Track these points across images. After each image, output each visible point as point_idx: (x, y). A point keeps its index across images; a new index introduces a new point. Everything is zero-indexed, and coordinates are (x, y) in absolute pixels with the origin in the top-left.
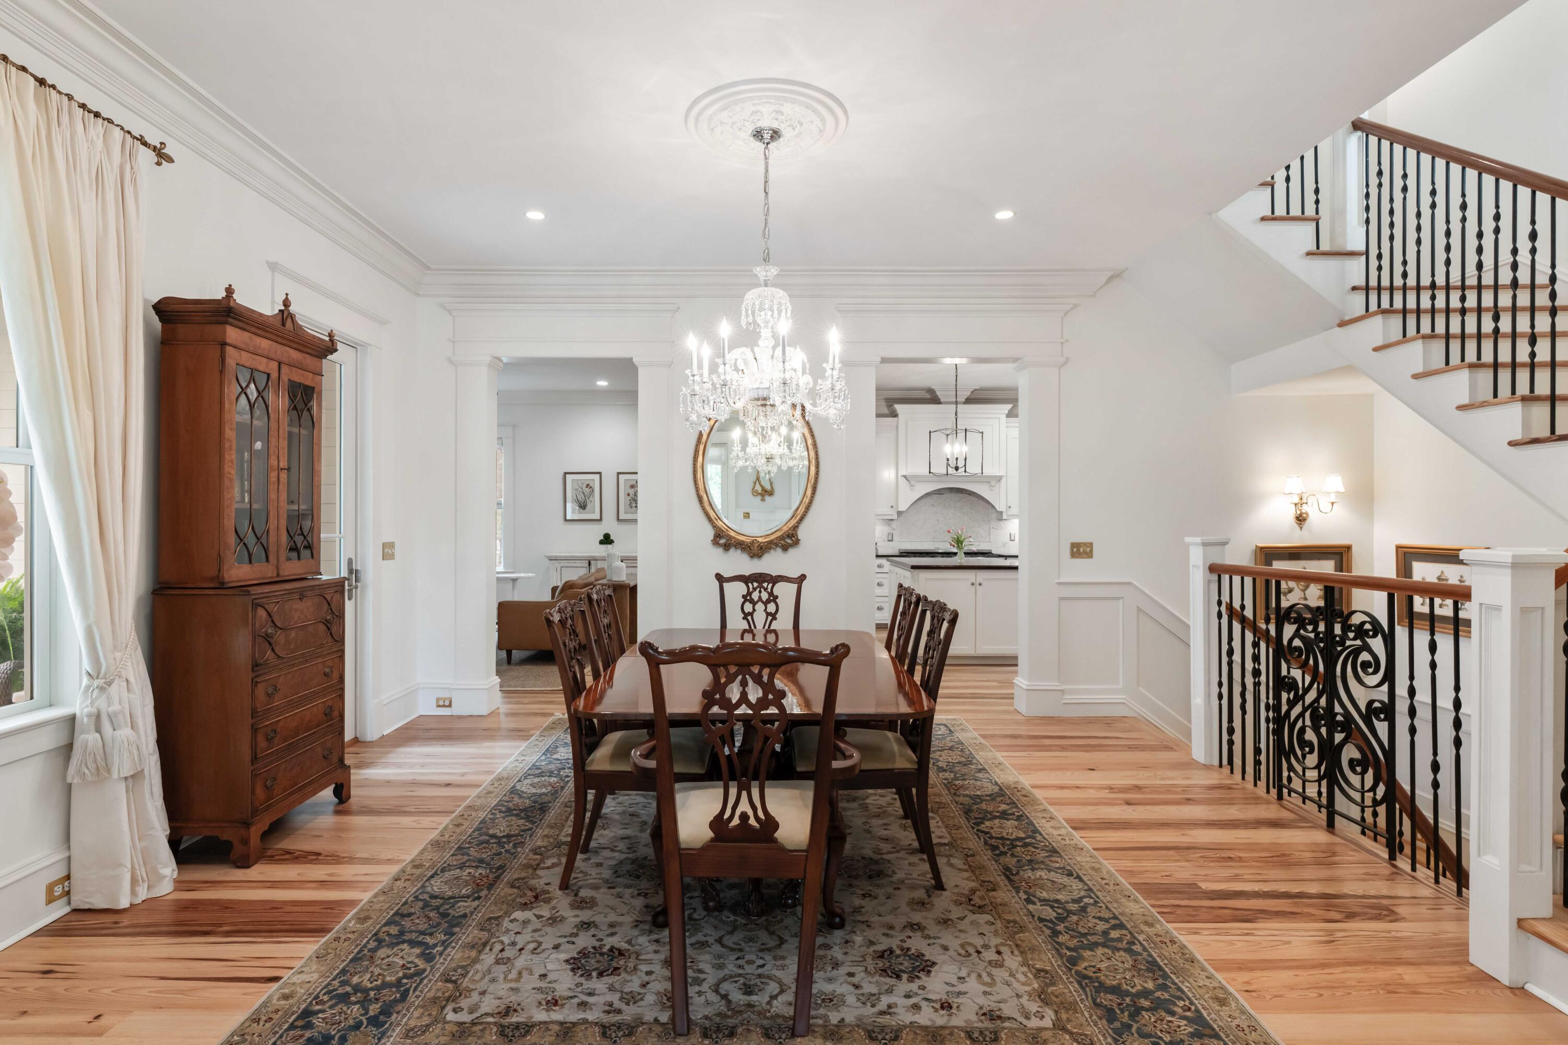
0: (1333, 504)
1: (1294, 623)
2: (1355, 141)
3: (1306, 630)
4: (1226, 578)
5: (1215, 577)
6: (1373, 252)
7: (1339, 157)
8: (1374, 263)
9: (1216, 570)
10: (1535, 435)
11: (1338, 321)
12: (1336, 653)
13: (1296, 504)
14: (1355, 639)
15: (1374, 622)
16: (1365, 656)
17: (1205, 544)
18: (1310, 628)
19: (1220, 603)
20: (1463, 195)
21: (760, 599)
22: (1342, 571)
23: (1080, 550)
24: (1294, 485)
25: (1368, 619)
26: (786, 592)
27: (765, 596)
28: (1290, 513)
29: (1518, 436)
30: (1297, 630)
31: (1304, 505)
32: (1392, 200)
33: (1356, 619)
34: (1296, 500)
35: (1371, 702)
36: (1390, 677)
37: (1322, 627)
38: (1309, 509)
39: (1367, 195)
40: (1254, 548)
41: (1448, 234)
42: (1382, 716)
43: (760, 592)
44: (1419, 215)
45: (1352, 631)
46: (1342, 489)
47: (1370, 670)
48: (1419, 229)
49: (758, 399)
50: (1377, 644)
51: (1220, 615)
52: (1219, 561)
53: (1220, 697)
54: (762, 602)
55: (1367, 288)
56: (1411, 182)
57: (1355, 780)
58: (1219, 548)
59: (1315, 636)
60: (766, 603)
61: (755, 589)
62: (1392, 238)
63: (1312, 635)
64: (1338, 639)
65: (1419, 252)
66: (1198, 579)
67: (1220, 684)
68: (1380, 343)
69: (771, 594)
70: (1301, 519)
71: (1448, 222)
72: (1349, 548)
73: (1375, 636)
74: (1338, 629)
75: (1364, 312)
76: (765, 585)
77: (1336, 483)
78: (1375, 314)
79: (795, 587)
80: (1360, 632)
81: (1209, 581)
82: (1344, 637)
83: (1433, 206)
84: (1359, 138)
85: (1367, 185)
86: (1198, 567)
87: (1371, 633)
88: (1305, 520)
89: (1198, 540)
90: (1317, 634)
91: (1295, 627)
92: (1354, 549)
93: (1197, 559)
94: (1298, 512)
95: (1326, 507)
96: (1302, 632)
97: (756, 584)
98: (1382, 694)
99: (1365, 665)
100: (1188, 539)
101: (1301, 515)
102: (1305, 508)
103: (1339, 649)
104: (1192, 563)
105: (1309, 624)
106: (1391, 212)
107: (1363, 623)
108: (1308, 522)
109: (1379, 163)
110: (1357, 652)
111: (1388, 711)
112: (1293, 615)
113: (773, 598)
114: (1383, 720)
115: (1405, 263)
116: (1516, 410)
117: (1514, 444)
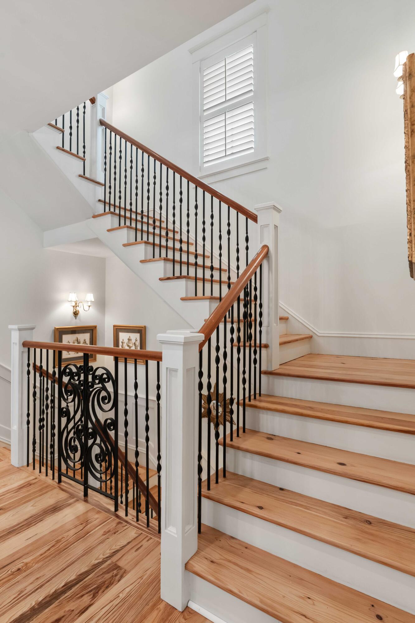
0: (89, 306)
1: (68, 376)
2: (101, 129)
3: (74, 379)
4: (32, 350)
5: (26, 349)
6: (108, 185)
7: (94, 136)
8: (108, 190)
9: (26, 344)
10: (168, 276)
11: (92, 215)
12: (89, 392)
13: (73, 307)
14: (99, 384)
15: (108, 373)
16: (103, 394)
17: (20, 330)
18: (76, 378)
19: (29, 365)
20: (143, 165)
22: (93, 345)
24: (73, 297)
25: (105, 372)
28: (71, 311)
29: (162, 276)
30: (70, 380)
31: (77, 307)
32: (115, 162)
33: (99, 372)
34: (74, 304)
35: (106, 420)
36: (115, 405)
37: (82, 378)
38: (80, 309)
39: (105, 157)
40: (54, 329)
41: (137, 181)
42: (112, 427)
44: (126, 171)
45: (97, 379)
46: (93, 300)
47: (106, 401)
48: (126, 177)
50: (109, 386)
51: (29, 373)
52: (29, 339)
53: (28, 422)
55: (105, 202)
56: (123, 155)
57: (97, 466)
58: (29, 331)
59: (79, 382)
62: (115, 179)
63: (77, 382)
64: (90, 384)
65: (125, 188)
66: (16, 351)
67: (28, 415)
68: (110, 228)
70: (76, 314)
71: (137, 176)
72: (95, 327)
73: (108, 381)
74: (90, 378)
75: (103, 212)
77: (90, 297)
78: (108, 213)
80: (102, 380)
81: (23, 352)
82: (93, 383)
83: (131, 167)
84: (102, 129)
85: (105, 153)
86: (16, 344)
87: (107, 380)
88: (77, 314)
89: (16, 327)
90: (80, 382)
91: (69, 377)
92: (97, 327)
93: (16, 338)
94: (75, 310)
95: (86, 308)
96: (72, 380)
98: (112, 415)
99: (104, 398)
100: (10, 327)
101: (76, 312)
102: (78, 309)
103: (91, 390)
104: (12, 341)
105: (76, 376)
106: (115, 167)
107: (103, 374)
108: (79, 315)
109: (111, 143)
110: (99, 392)
111: (114, 424)
112: (68, 370)
114: (113, 430)
115: (120, 192)
116: (161, 264)
117: (161, 279)
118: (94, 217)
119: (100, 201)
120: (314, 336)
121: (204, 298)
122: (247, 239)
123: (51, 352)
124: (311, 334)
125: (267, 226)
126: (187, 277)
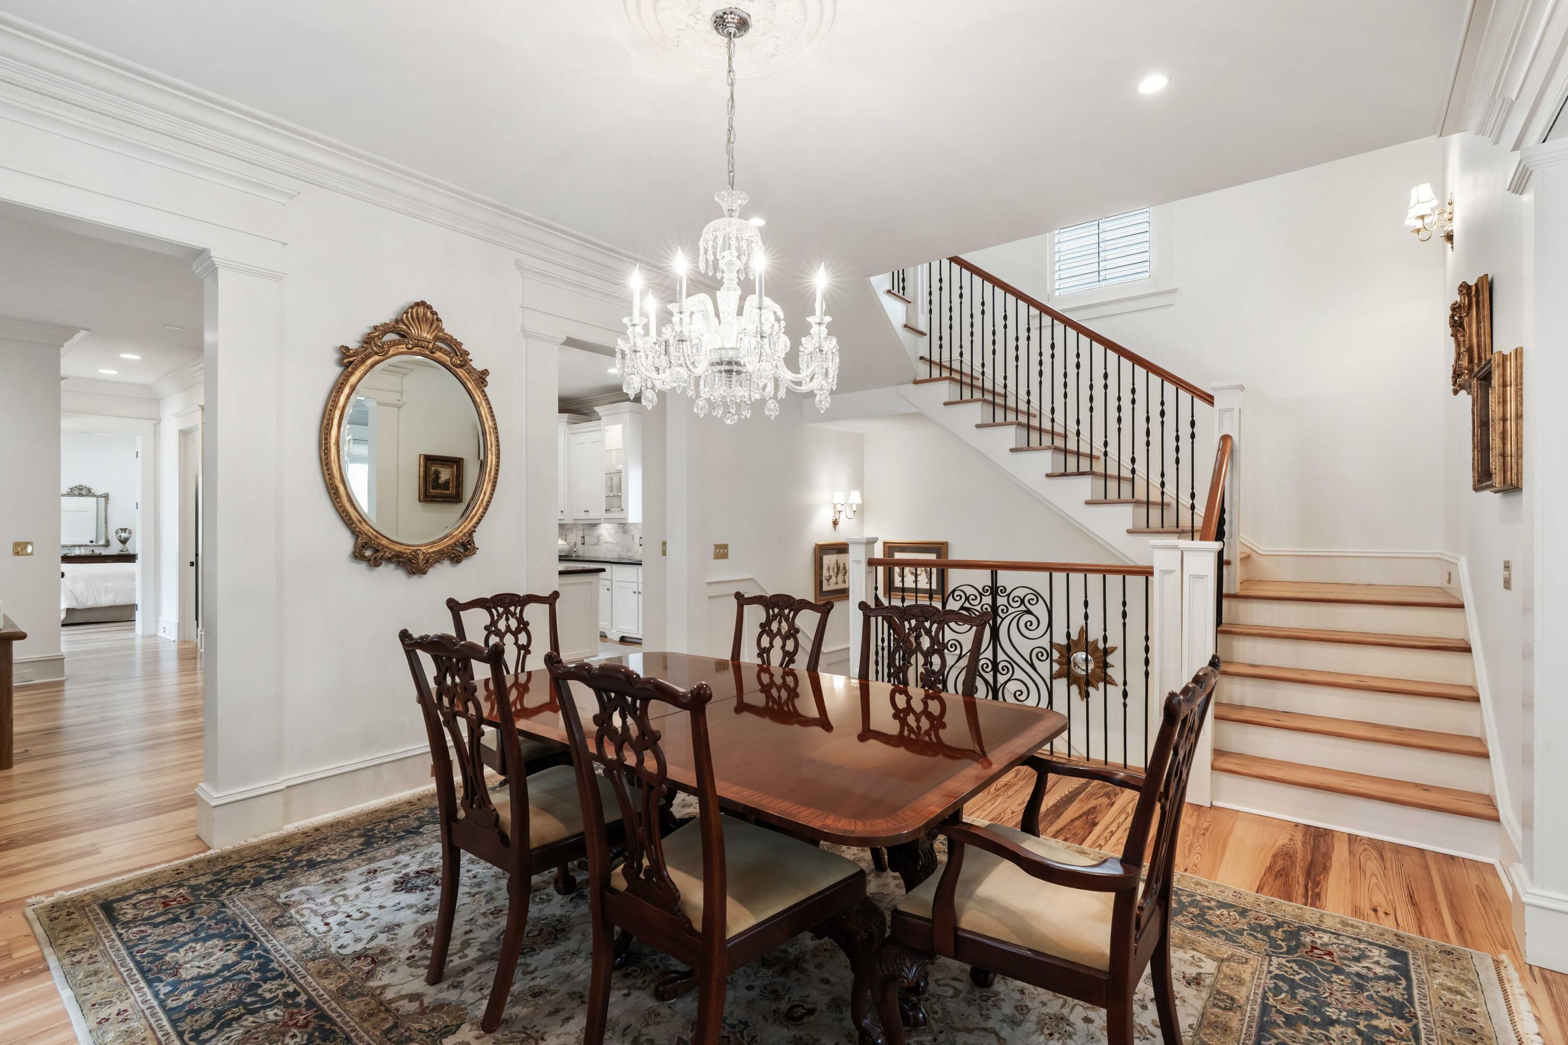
0: (854, 512)
5: (872, 569)
6: (936, 335)
8: (936, 343)
9: (874, 563)
11: (909, 381)
12: (998, 623)
14: (1019, 607)
15: (1036, 593)
16: (1028, 618)
18: (975, 602)
19: (876, 589)
20: (1005, 311)
21: (508, 628)
23: (721, 552)
24: (840, 497)
26: (536, 615)
27: (513, 624)
29: (1048, 472)
30: (963, 605)
32: (951, 301)
33: (1020, 593)
35: (1034, 649)
36: (1050, 630)
40: (815, 545)
41: (994, 333)
42: (1043, 658)
43: (507, 619)
44: (972, 316)
45: (1016, 601)
46: (860, 502)
47: (1033, 627)
49: (721, 363)
54: (512, 632)
55: (931, 362)
56: (966, 292)
60: (515, 634)
61: (500, 616)
62: (950, 328)
64: (1002, 607)
68: (943, 401)
69: (520, 620)
70: (836, 523)
71: (994, 326)
73: (1037, 603)
74: (1002, 601)
75: (929, 377)
76: (512, 609)
77: (856, 497)
78: (938, 379)
79: (546, 607)
80: (1024, 601)
81: (868, 573)
83: (983, 313)
85: (931, 287)
86: (859, 562)
87: (1033, 601)
95: (850, 514)
97: (501, 610)
99: (1028, 624)
101: (837, 520)
105: (974, 599)
106: (950, 309)
107: (1026, 595)
108: (839, 525)
109: (940, 275)
112: (958, 593)
113: (523, 626)
114: (1045, 660)
115: (961, 346)
116: (1048, 454)
117: (1048, 476)
118: (916, 382)
119: (922, 358)
120: (1253, 554)
121: (1119, 502)
122: (1193, 424)
123: (934, 570)
124: (1248, 551)
125: (1230, 410)
126: (1091, 473)
